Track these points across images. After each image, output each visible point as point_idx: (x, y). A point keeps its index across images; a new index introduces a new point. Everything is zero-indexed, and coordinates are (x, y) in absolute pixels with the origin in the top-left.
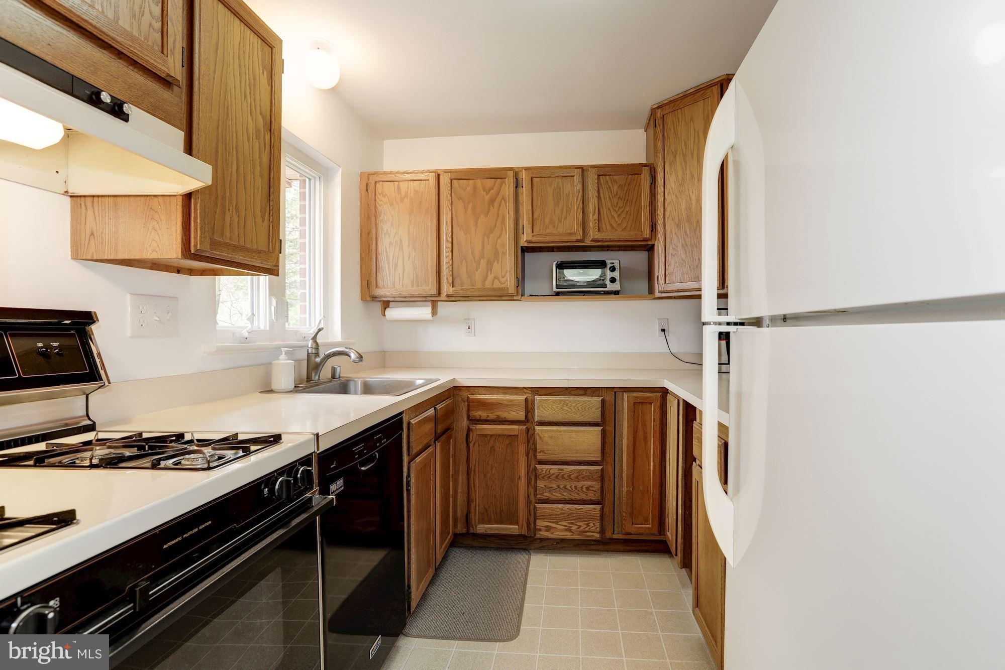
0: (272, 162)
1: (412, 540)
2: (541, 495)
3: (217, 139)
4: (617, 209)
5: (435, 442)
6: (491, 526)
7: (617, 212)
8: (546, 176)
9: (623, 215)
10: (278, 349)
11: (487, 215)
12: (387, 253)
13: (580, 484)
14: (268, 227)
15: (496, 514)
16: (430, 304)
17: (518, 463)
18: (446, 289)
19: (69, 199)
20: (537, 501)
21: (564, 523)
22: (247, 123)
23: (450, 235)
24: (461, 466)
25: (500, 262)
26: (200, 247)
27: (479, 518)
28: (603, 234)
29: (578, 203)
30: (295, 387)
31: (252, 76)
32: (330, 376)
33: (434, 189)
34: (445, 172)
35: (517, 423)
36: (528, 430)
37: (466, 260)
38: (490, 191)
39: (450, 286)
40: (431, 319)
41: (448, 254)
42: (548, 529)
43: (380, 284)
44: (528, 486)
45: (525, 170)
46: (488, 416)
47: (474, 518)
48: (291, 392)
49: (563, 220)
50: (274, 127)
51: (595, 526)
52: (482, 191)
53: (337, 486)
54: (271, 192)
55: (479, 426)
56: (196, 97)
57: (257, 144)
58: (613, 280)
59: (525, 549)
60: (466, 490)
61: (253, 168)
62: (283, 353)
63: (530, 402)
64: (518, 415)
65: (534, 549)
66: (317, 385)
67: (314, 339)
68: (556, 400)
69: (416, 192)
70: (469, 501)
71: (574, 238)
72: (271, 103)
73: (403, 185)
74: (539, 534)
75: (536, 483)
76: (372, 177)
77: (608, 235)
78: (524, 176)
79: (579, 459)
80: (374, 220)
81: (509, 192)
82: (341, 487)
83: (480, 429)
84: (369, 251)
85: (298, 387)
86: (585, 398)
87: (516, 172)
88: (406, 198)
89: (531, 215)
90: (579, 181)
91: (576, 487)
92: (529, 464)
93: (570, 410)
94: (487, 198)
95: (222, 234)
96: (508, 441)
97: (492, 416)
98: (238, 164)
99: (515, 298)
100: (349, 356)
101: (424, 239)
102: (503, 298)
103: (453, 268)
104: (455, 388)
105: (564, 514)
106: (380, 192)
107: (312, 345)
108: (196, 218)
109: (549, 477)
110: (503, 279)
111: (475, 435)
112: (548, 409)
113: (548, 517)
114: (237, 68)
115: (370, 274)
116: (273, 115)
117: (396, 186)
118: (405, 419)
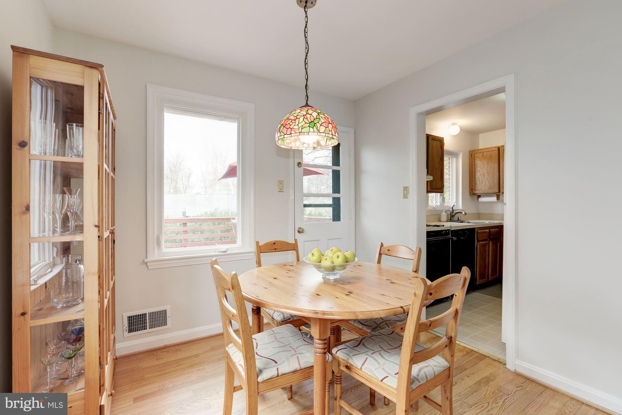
0: (442, 168)
5: (489, 240)
10: (442, 210)
12: (479, 178)
14: (441, 182)
16: (496, 196)
18: (502, 190)
30: (447, 221)
32: (457, 220)
33: (497, 153)
34: (502, 147)
40: (497, 201)
41: (503, 178)
43: (477, 189)
53: (455, 238)
54: (442, 175)
57: (439, 165)
61: (438, 170)
62: (444, 211)
66: (452, 220)
67: (452, 208)
69: (490, 155)
73: (485, 153)
76: (473, 152)
80: (474, 167)
84: (472, 178)
88: (486, 158)
100: (463, 213)
101: (493, 172)
104: (502, 226)
106: (476, 157)
107: (452, 210)
115: (473, 186)
117: (482, 154)
118: (476, 230)
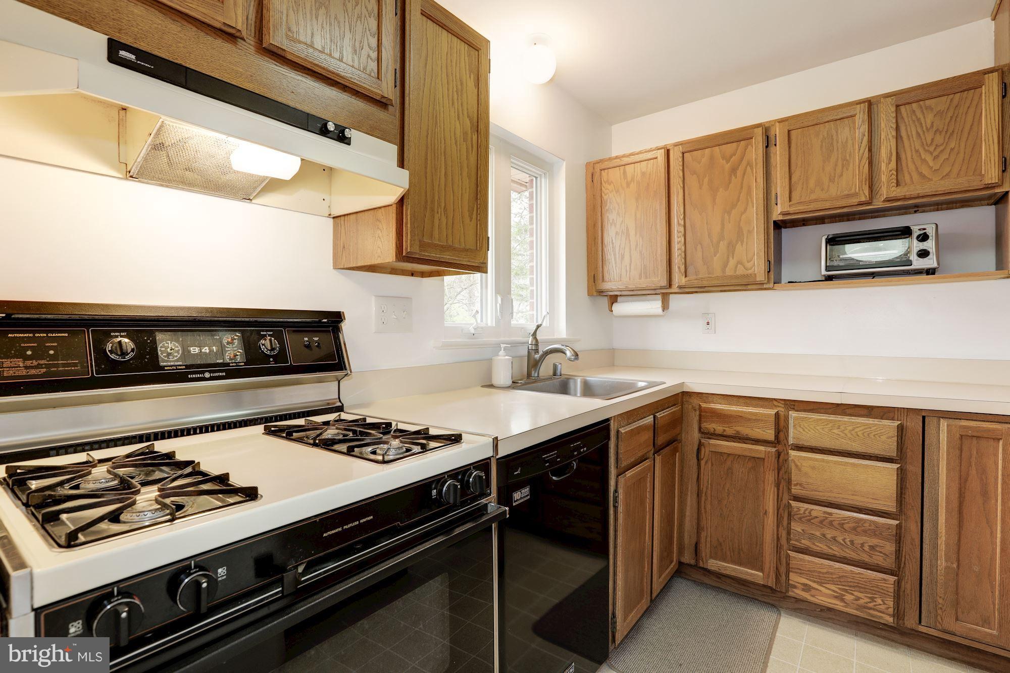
0: (479, 162)
1: (619, 563)
2: (796, 540)
3: (427, 147)
4: (932, 149)
5: (654, 455)
6: (726, 564)
7: (931, 153)
8: (810, 124)
9: (944, 156)
10: (500, 344)
11: (728, 187)
12: (613, 243)
13: (859, 540)
14: (475, 225)
15: (733, 551)
16: (659, 297)
17: (764, 494)
18: (678, 279)
19: (332, 220)
20: (791, 548)
21: (833, 587)
22: (455, 128)
23: (682, 217)
24: (690, 485)
25: (745, 243)
26: (410, 249)
27: (711, 552)
28: (905, 189)
29: (861, 151)
30: (513, 382)
31: (459, 83)
32: (551, 373)
33: (663, 167)
34: (676, 146)
35: (763, 444)
36: (779, 454)
37: (701, 245)
38: (731, 157)
39: (683, 275)
40: (662, 314)
41: (680, 239)
42: (807, 588)
43: (606, 278)
44: (778, 527)
45: (779, 122)
46: (724, 430)
47: (705, 550)
48: (509, 387)
49: (836, 179)
50: (481, 126)
51: (884, 604)
52: (721, 160)
53: (520, 496)
54: (478, 191)
55: (712, 442)
56: (406, 112)
57: (465, 146)
58: (923, 254)
59: (773, 606)
60: (695, 515)
61: (461, 169)
62: (502, 349)
63: (782, 418)
64: (764, 433)
65: (787, 609)
66: (535, 382)
67: (534, 334)
68: (821, 420)
69: (643, 174)
70: (699, 529)
71: (855, 201)
72: (478, 104)
73: (629, 169)
74: (793, 592)
75: (789, 523)
76: (597, 165)
77: (913, 188)
78: (777, 130)
79: (857, 504)
80: (600, 210)
81: (756, 155)
82: (527, 496)
83: (715, 445)
84: (596, 243)
85: (517, 383)
86: (870, 421)
87: (766, 130)
88: (632, 183)
89: (787, 180)
90: (863, 121)
91: (852, 542)
92: (780, 498)
93: (843, 435)
94: (727, 167)
95: (431, 236)
96: (750, 465)
97: (730, 432)
98: (446, 168)
99: (765, 286)
100: (564, 353)
101: (652, 225)
102: (749, 287)
103: (685, 255)
104: (684, 393)
105: (832, 574)
106: (605, 180)
107: (532, 342)
108: (407, 223)
109: (809, 519)
110: (749, 264)
111: (707, 452)
112: (809, 430)
113: (807, 573)
114: (444, 75)
115: (597, 268)
116: (479, 116)
117: (622, 171)
118: (613, 426)
